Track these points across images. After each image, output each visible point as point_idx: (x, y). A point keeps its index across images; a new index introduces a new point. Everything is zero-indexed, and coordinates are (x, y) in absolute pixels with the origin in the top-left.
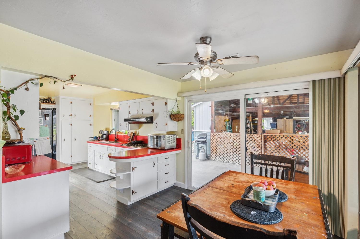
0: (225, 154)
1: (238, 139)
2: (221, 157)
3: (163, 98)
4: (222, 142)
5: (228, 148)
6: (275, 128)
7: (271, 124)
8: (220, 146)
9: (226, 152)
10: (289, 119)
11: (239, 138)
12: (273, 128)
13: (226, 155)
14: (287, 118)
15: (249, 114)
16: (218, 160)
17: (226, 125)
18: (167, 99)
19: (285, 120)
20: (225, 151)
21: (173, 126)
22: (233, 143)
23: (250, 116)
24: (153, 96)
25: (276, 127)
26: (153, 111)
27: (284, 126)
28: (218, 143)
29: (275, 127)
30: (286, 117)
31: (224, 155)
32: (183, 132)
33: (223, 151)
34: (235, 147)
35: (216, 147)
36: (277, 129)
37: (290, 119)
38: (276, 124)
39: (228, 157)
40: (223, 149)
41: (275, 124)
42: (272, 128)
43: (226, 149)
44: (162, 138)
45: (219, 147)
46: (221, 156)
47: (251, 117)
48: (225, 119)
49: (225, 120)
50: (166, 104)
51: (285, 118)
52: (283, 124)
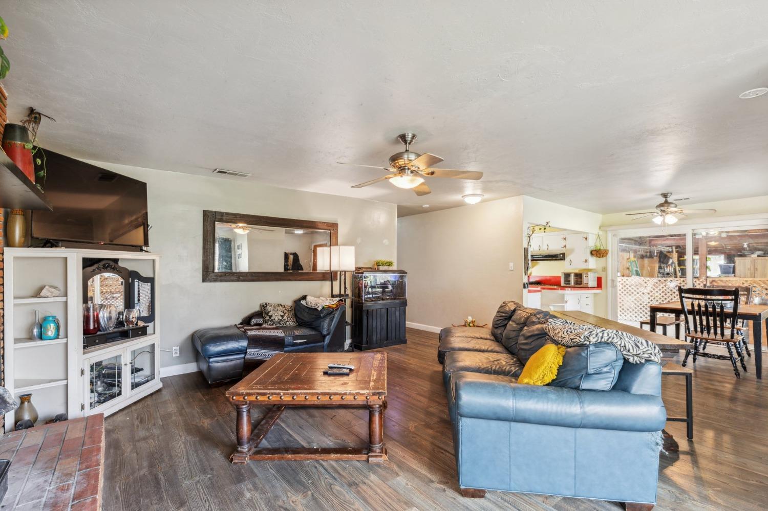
0: (638, 308)
1: (662, 286)
2: (631, 314)
3: (581, 233)
4: (633, 291)
5: (643, 300)
6: (730, 275)
7: (721, 266)
8: (630, 297)
9: (641, 307)
10: (763, 258)
11: (664, 284)
12: (727, 275)
13: (641, 311)
14: (759, 256)
15: (672, 248)
16: (626, 318)
17: (630, 268)
18: (588, 233)
19: (755, 260)
20: (638, 304)
21: (593, 263)
22: (654, 292)
23: (674, 252)
24: (565, 230)
25: (734, 272)
26: (565, 246)
27: (753, 271)
28: (625, 293)
29: (732, 272)
30: (756, 253)
31: (636, 310)
32: (605, 270)
33: (636, 304)
34: (656, 299)
35: (622, 298)
36: (734, 276)
37: (765, 258)
38: (732, 266)
39: (644, 313)
40: (636, 302)
41: (730, 268)
42: (724, 275)
43: (641, 302)
44: (584, 276)
45: (627, 299)
46: (630, 312)
47: (677, 254)
48: (628, 257)
49: (628, 259)
50: (586, 239)
51: (754, 256)
52: (749, 267)
